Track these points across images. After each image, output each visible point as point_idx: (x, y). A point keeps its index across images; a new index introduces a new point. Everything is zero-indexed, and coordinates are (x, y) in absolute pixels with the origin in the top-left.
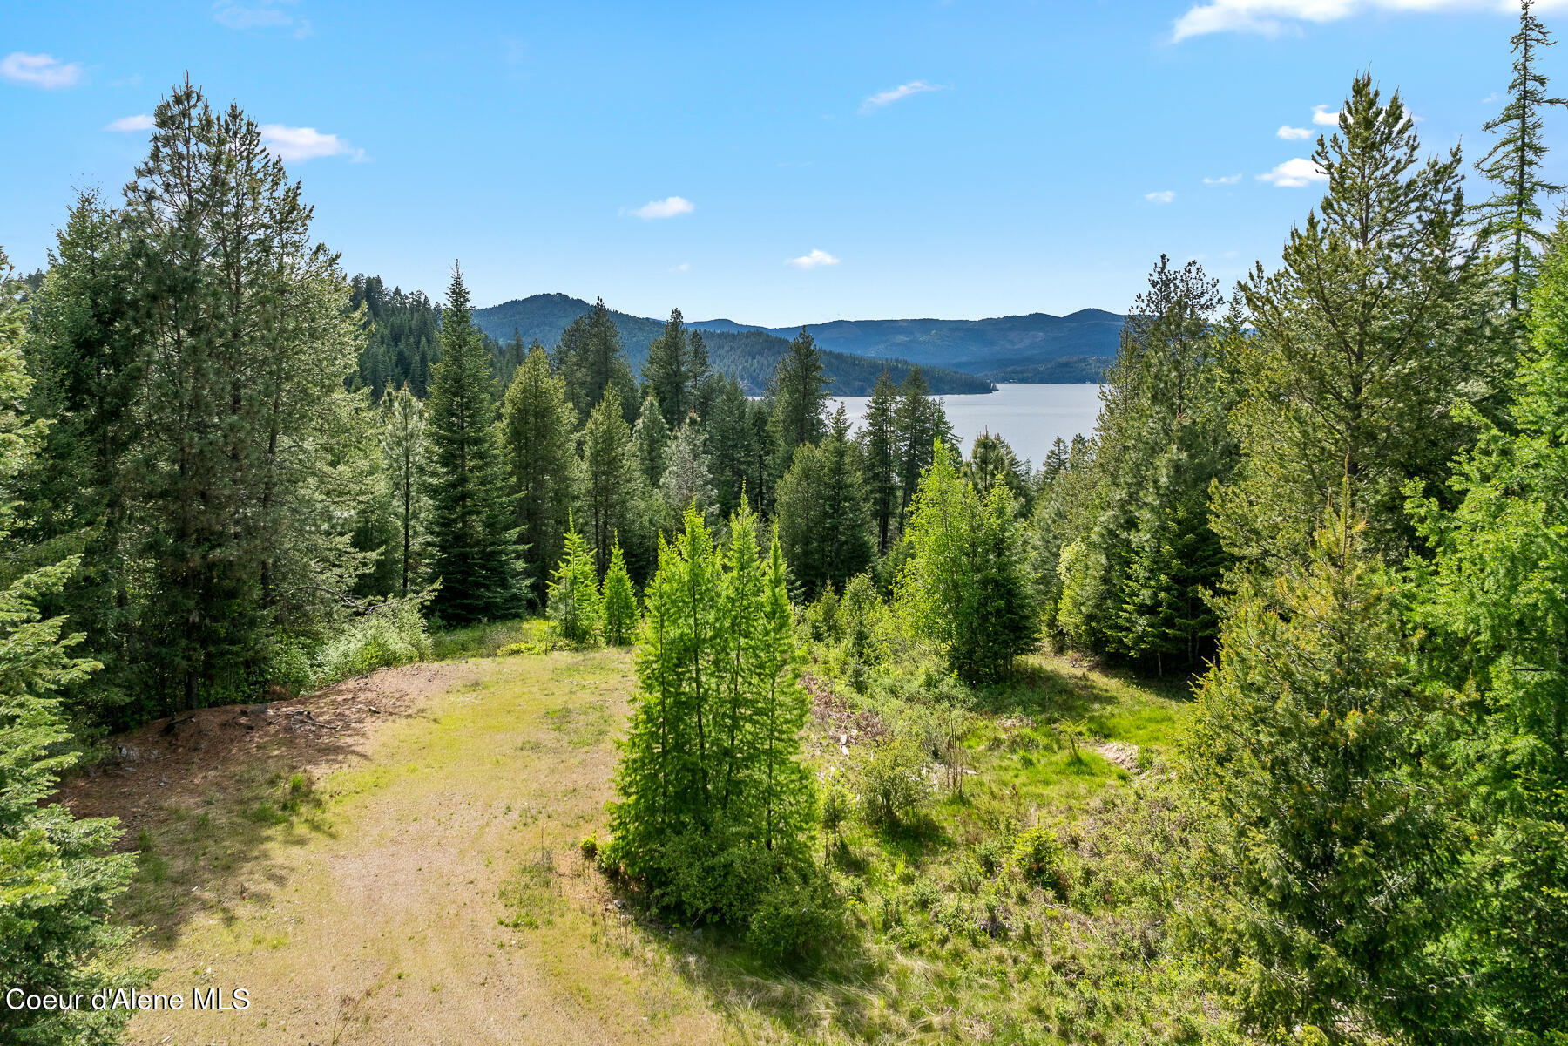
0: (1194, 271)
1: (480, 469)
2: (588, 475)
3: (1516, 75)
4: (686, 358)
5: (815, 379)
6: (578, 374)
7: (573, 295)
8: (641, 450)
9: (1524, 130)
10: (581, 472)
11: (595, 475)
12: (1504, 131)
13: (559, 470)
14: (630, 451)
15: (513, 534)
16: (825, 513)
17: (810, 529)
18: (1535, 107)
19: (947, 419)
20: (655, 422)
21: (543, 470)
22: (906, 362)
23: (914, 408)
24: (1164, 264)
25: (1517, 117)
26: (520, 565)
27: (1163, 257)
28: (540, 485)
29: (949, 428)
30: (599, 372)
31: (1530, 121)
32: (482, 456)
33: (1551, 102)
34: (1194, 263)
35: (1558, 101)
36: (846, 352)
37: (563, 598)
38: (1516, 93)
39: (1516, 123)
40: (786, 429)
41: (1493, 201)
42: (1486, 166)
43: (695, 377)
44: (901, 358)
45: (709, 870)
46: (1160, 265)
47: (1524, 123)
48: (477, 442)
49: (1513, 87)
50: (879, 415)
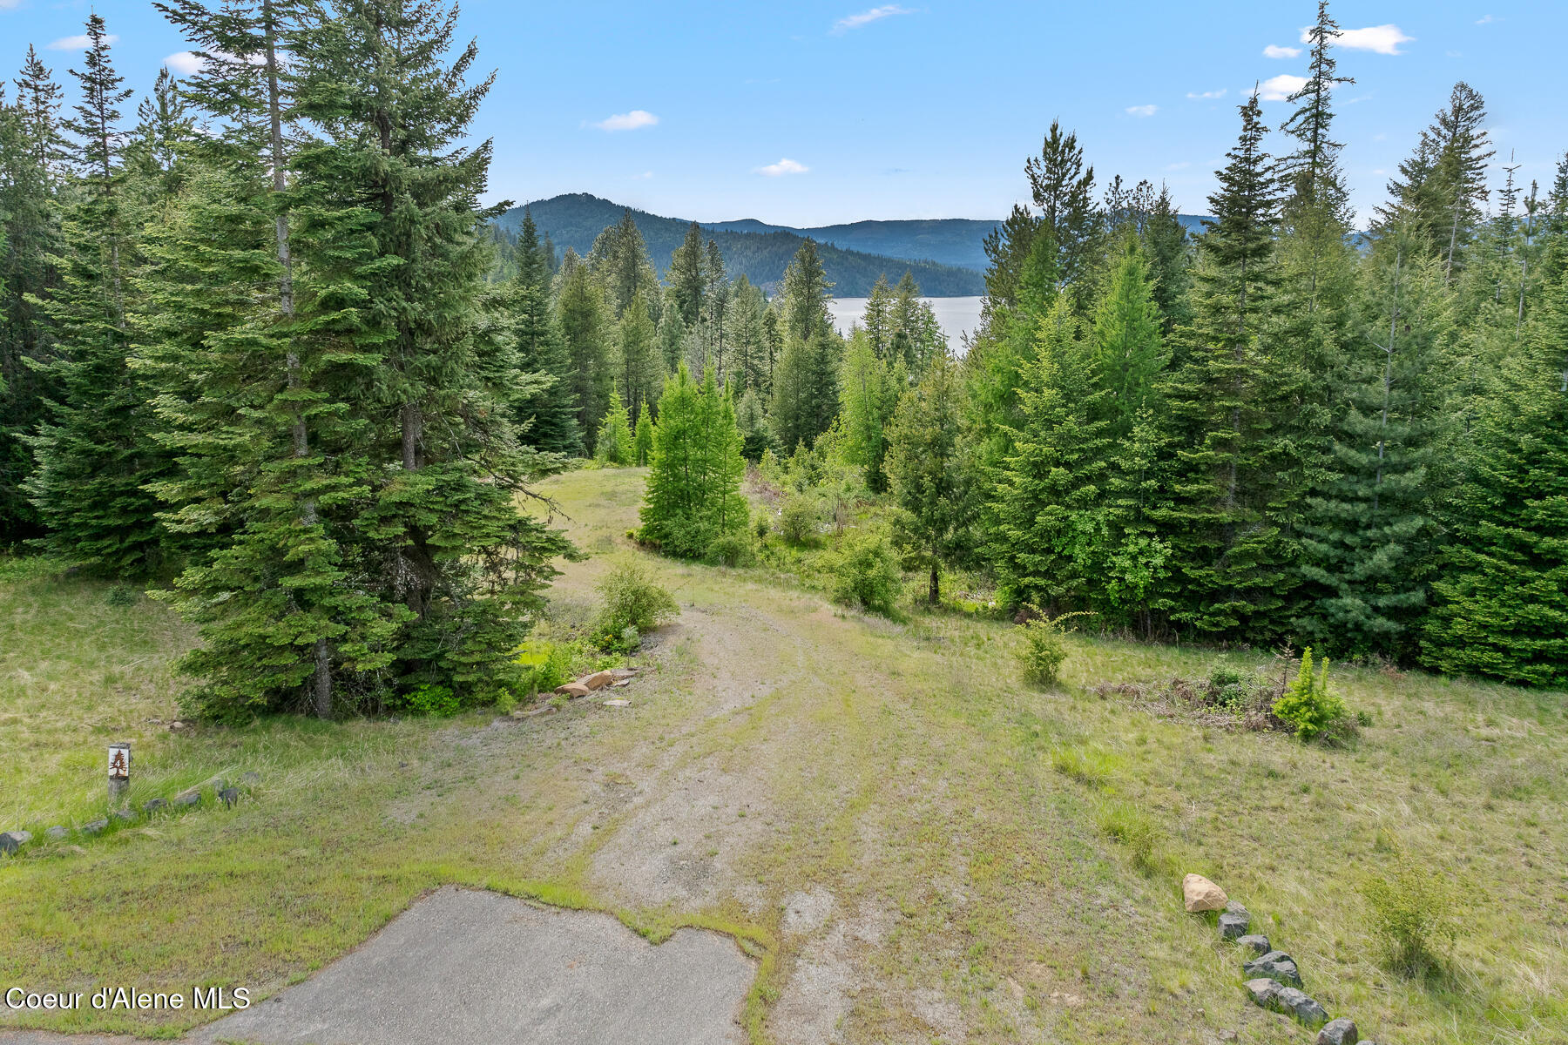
0: (1145, 189)
1: (546, 353)
2: (622, 361)
3: (1314, 59)
4: (703, 265)
5: (817, 283)
6: (609, 279)
7: (599, 195)
8: (664, 343)
9: (1318, 101)
10: (615, 356)
11: (627, 362)
12: (1304, 102)
13: (598, 355)
14: (655, 343)
15: (569, 401)
16: (812, 394)
17: (799, 408)
18: (1326, 84)
19: (936, 319)
20: (675, 321)
21: (588, 357)
22: (934, 263)
23: (906, 310)
24: (1118, 184)
25: (1313, 91)
26: (575, 422)
27: (1117, 178)
28: (585, 368)
29: (938, 328)
30: (628, 277)
31: (1323, 94)
32: (547, 343)
33: (1339, 80)
34: (1145, 182)
35: (1345, 80)
36: (874, 252)
37: (608, 437)
38: (1315, 72)
39: (1313, 96)
40: (792, 328)
41: (1296, 155)
42: (1292, 127)
43: (712, 282)
44: (930, 259)
45: (689, 533)
46: (1114, 185)
47: (1318, 95)
48: (543, 334)
49: (1312, 68)
50: (875, 314)
